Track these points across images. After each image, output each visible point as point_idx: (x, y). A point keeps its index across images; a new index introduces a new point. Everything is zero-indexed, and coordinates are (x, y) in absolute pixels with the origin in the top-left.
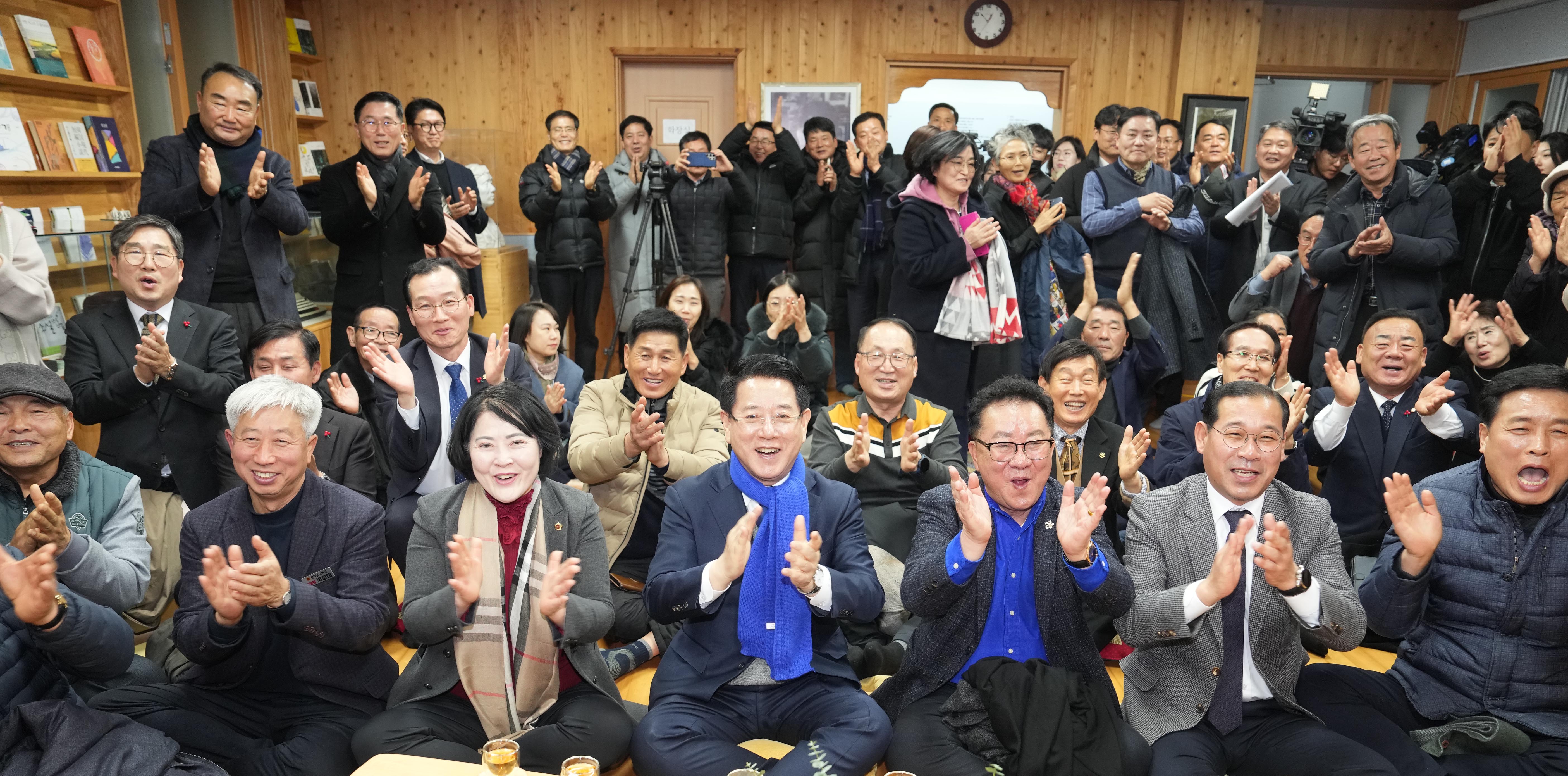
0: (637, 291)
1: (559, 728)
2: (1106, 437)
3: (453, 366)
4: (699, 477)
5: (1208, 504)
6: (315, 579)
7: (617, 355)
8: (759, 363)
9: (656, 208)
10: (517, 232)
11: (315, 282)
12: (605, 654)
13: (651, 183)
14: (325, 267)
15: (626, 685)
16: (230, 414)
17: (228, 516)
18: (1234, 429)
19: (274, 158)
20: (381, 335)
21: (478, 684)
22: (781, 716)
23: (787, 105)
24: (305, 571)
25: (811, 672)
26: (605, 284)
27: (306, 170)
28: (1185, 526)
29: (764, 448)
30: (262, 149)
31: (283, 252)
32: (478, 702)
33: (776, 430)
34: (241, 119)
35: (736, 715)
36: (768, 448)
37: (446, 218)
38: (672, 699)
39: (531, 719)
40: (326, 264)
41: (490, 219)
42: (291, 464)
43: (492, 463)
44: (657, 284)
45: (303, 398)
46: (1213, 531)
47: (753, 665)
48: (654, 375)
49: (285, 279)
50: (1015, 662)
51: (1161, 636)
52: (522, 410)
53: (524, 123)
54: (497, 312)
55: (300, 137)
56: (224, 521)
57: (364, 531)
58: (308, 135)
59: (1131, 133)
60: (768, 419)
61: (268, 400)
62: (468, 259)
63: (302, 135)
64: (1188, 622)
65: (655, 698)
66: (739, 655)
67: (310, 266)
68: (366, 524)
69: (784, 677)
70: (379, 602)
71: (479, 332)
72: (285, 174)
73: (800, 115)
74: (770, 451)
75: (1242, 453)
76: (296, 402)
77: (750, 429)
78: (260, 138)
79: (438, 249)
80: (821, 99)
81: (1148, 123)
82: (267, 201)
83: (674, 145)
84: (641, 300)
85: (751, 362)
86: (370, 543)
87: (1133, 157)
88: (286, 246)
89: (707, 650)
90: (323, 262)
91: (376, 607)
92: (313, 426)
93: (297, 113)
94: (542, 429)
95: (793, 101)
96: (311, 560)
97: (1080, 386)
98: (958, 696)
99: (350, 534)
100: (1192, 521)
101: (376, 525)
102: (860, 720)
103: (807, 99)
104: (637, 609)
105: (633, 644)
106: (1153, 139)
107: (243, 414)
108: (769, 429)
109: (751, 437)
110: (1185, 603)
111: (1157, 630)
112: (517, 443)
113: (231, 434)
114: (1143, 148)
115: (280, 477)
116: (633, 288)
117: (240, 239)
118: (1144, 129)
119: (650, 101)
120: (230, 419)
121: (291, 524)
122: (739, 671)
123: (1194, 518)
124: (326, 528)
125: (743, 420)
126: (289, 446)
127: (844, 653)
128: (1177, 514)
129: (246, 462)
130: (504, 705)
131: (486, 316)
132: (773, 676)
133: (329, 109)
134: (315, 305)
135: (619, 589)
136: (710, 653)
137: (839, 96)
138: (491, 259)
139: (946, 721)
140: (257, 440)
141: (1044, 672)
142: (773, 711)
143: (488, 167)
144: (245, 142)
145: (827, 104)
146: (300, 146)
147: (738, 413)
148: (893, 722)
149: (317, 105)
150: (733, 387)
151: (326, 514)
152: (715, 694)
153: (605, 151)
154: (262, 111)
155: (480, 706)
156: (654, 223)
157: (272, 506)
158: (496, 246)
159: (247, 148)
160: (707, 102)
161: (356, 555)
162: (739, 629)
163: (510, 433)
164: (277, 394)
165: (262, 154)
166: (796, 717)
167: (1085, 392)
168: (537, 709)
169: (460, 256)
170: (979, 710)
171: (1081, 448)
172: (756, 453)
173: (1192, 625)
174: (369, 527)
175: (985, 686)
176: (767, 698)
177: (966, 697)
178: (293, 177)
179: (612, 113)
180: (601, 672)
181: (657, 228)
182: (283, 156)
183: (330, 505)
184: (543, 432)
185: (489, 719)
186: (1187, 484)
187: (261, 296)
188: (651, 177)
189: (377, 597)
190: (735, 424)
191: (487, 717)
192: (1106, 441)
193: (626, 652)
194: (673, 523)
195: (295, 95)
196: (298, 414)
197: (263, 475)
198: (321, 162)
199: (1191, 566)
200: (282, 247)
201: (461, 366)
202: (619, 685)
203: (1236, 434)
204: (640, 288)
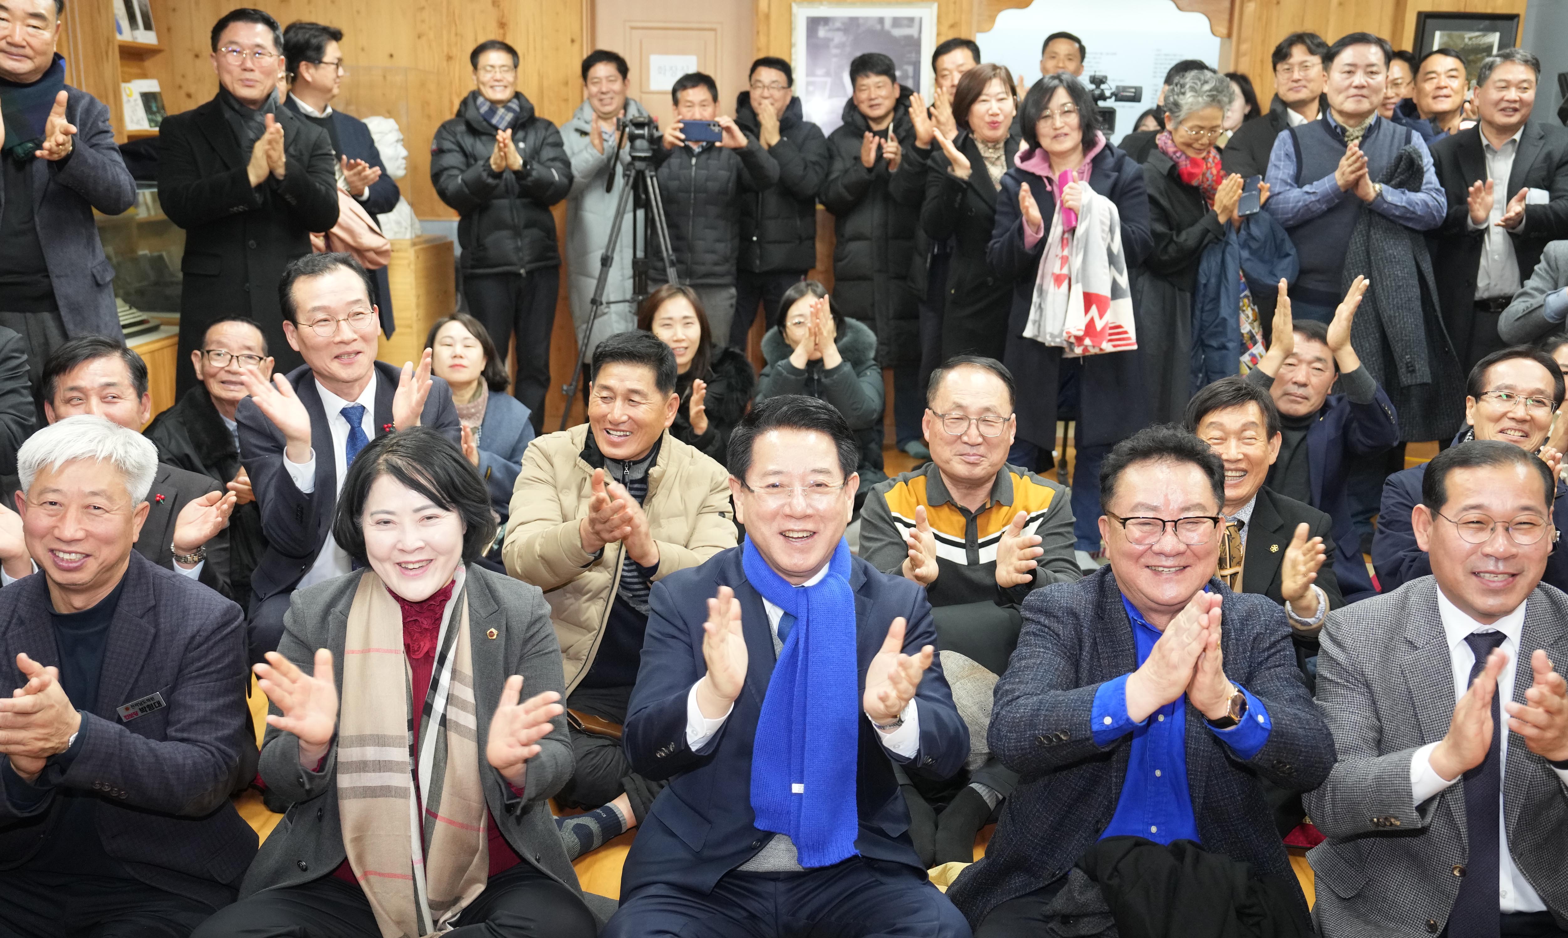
0: (609, 303)
1: (490, 929)
2: (1281, 521)
3: (353, 408)
4: (700, 569)
5: (1439, 623)
6: (137, 709)
7: (580, 395)
8: (785, 408)
9: (638, 185)
10: (439, 216)
11: (145, 283)
12: (560, 823)
13: (632, 147)
14: (158, 263)
15: (587, 869)
16: (24, 469)
17: (16, 615)
18: (1473, 515)
19: (84, 103)
20: (234, 361)
21: (371, 862)
22: (811, 916)
23: (830, 35)
24: (123, 698)
25: (856, 857)
26: (562, 292)
27: (132, 121)
28: (1404, 656)
29: (793, 531)
30: (65, 88)
31: (98, 240)
32: (371, 889)
33: (809, 505)
34: (34, 42)
35: (745, 914)
36: (798, 531)
37: (340, 194)
38: (652, 890)
39: (449, 914)
40: (161, 257)
41: (402, 198)
42: (107, 541)
43: (394, 547)
44: (640, 293)
45: (129, 448)
46: (1447, 662)
47: (772, 843)
48: (616, 425)
49: (99, 278)
50: (1154, 844)
51: (1378, 824)
52: (436, 472)
53: (449, 58)
54: (408, 330)
55: (122, 72)
56: (10, 622)
57: (211, 643)
58: (135, 70)
59: (1347, 68)
60: (798, 489)
61: (79, 448)
62: (372, 255)
63: (126, 69)
64: (1416, 803)
65: (628, 889)
66: (750, 828)
67: (136, 260)
68: (214, 632)
69: (815, 863)
70: (223, 747)
71: (390, 361)
72: (100, 124)
73: (848, 49)
74: (800, 535)
75: (1488, 550)
76: (120, 452)
77: (772, 502)
78: (62, 71)
79: (328, 238)
80: (878, 27)
81: (1374, 54)
82: (71, 162)
83: (664, 93)
84: (614, 317)
85: (773, 408)
86: (218, 659)
87: (1350, 106)
88: (102, 230)
89: (705, 819)
90: (156, 254)
91: (216, 754)
92: (143, 489)
93: (119, 37)
94: (465, 497)
95: (838, 29)
96: (132, 681)
97: (1238, 447)
98: (1070, 891)
99: (189, 646)
100: (1416, 648)
101: (227, 635)
102: (927, 926)
103: (858, 26)
104: (604, 761)
105: (598, 811)
106: (1380, 78)
107: (41, 469)
108: (800, 504)
109: (774, 516)
110: (1414, 778)
111: (1372, 818)
112: (429, 518)
113: (23, 497)
114: (1364, 92)
115: (90, 560)
116: (604, 300)
117: (32, 218)
118: (1367, 62)
119: (633, 28)
120: (24, 476)
121: (106, 629)
122: (753, 851)
123: (1419, 643)
124: (156, 636)
125: (762, 491)
126: (107, 515)
127: (904, 828)
128: (1392, 638)
129: (42, 537)
130: (411, 892)
131: (394, 337)
132: (800, 861)
133: (166, 32)
134: (143, 316)
135: (579, 732)
136: (709, 822)
137: (905, 22)
138: (401, 254)
139: (1052, 929)
140: (61, 505)
141: (1197, 860)
142: (802, 907)
143: (397, 122)
144: (39, 76)
145: (888, 34)
146: (124, 86)
147: (754, 480)
148: (974, 928)
149: (148, 27)
150: (747, 443)
151: (156, 615)
152: (718, 885)
153: (566, 100)
154: (63, 32)
155: (374, 893)
156: (637, 205)
157: (80, 602)
158: (408, 236)
159: (41, 86)
160: (714, 30)
161: (197, 677)
162: (753, 790)
163: (419, 505)
164: (91, 441)
165: (63, 95)
166: (833, 918)
167: (1245, 455)
168: (457, 899)
169: (360, 251)
170: (1101, 913)
171: (1244, 534)
172: (781, 537)
173: (1422, 809)
174: (219, 637)
175: (1110, 878)
176: (792, 889)
177: (1081, 893)
178: (113, 130)
179: (577, 46)
180: (551, 848)
181: (641, 213)
182: (98, 100)
183: (163, 602)
184: (465, 501)
185: (387, 914)
186: (1406, 592)
187: (61, 303)
188: (633, 138)
189: (221, 739)
190: (750, 496)
191: (385, 910)
192: (1282, 527)
193: (588, 821)
194: (662, 634)
195: (116, 11)
196: (122, 470)
197: (67, 556)
198: (155, 109)
199: (1416, 715)
200: (96, 231)
201: (363, 408)
202: (578, 869)
203: (1478, 522)
204: (612, 299)
